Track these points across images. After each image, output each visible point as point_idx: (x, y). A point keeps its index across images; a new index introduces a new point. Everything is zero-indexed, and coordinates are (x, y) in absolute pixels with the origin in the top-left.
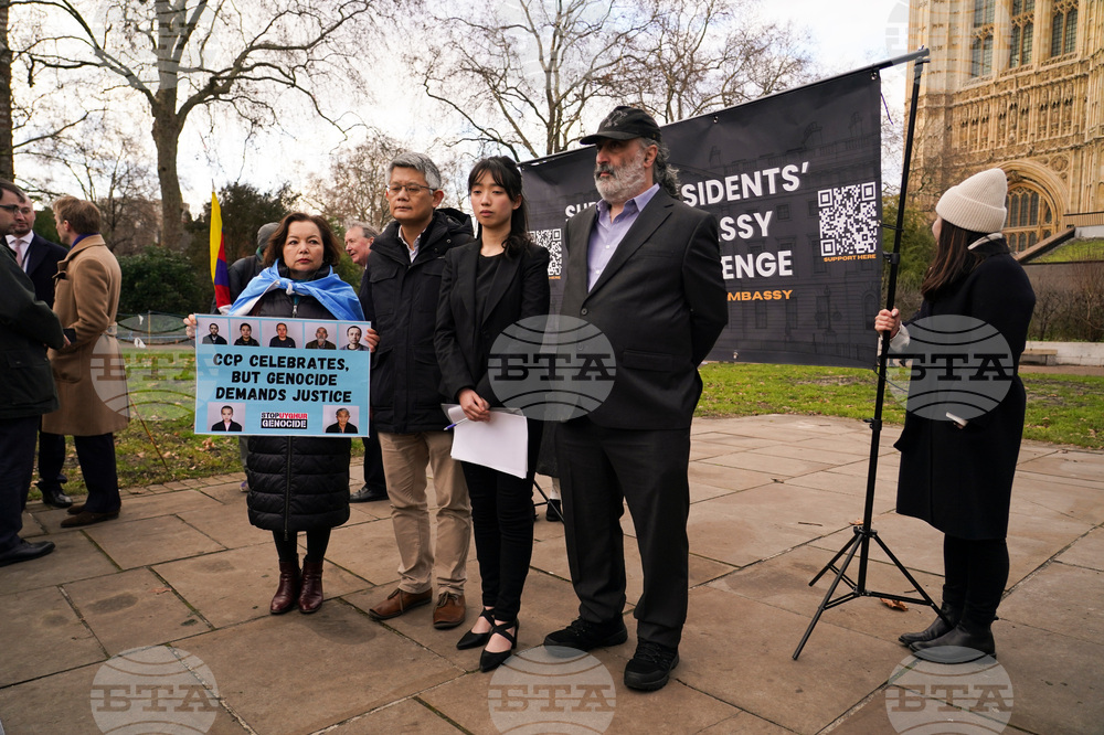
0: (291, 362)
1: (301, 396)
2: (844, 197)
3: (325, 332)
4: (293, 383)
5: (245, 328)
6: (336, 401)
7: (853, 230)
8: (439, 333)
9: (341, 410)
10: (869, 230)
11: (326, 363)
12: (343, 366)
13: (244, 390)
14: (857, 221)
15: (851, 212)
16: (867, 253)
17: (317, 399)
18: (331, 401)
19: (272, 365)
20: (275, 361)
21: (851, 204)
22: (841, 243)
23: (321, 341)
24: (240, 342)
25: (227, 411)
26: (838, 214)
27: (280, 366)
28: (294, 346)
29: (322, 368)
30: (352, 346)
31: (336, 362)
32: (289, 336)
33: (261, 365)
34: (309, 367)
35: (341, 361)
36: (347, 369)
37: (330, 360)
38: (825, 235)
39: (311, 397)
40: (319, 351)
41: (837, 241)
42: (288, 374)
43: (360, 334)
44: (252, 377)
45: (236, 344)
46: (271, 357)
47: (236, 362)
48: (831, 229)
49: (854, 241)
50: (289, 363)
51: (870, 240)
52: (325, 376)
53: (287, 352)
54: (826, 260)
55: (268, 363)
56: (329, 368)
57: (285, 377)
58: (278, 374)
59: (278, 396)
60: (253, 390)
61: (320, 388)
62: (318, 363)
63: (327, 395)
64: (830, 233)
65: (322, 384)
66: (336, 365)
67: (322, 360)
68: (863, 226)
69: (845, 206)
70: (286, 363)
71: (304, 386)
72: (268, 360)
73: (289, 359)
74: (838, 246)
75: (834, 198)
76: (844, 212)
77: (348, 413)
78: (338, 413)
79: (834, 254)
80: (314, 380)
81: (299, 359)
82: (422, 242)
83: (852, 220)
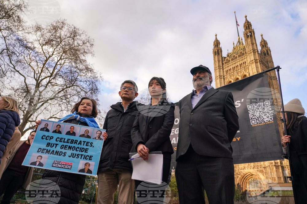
0: (72, 141)
1: (73, 156)
2: (257, 106)
3: (88, 131)
4: (70, 150)
5: (59, 126)
6: (86, 159)
7: (263, 115)
8: (133, 128)
9: (87, 163)
10: (269, 114)
11: (85, 143)
12: (92, 145)
13: (50, 150)
14: (264, 113)
15: (261, 110)
16: (269, 121)
17: (78, 157)
18: (84, 159)
19: (64, 142)
20: (66, 141)
21: (261, 108)
22: (258, 120)
23: (86, 134)
24: (55, 132)
25: (39, 158)
26: (256, 111)
27: (67, 142)
28: (75, 135)
29: (83, 145)
30: (97, 138)
31: (89, 144)
32: (74, 131)
33: (60, 141)
34: (78, 144)
35: (91, 143)
36: (93, 147)
37: (87, 142)
38: (252, 118)
39: (76, 156)
40: (84, 138)
41: (256, 120)
42: (69, 146)
43: (101, 134)
44: (55, 145)
45: (53, 132)
46: (65, 139)
47: (50, 139)
48: (254, 116)
49: (264, 119)
50: (71, 141)
51: (270, 117)
52: (84, 148)
53: (72, 137)
54: (253, 126)
55: (63, 141)
56: (86, 145)
57: (68, 147)
58: (66, 146)
59: (63, 154)
60: (53, 151)
61: (81, 153)
62: (82, 143)
63: (83, 156)
64: (254, 117)
65: (82, 152)
66: (89, 145)
67: (84, 142)
68: (267, 113)
69: (258, 109)
70: (70, 142)
71: (75, 152)
72: (63, 140)
73: (72, 140)
74: (257, 121)
75: (254, 107)
76: (258, 110)
77: (89, 165)
78: (86, 164)
79: (256, 123)
80: (79, 150)
81: (76, 140)
82: (130, 106)
83: (262, 112)
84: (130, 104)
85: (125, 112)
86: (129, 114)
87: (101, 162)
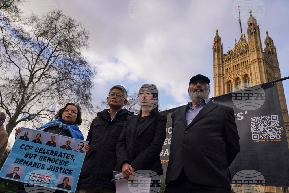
1: (51, 168)
2: (262, 120)
3: (70, 142)
4: (49, 162)
5: (39, 135)
6: (65, 173)
7: (268, 131)
8: (119, 142)
9: (66, 178)
10: (276, 131)
11: (66, 155)
12: (73, 158)
13: (28, 161)
14: (269, 128)
15: (266, 124)
16: (276, 139)
17: (57, 170)
18: (63, 173)
19: (44, 153)
20: (45, 151)
21: (266, 122)
22: (262, 135)
23: (67, 146)
24: (34, 141)
25: (17, 169)
26: (260, 125)
27: (47, 154)
29: (64, 157)
30: (79, 150)
31: (70, 156)
32: (55, 141)
33: (39, 152)
34: (58, 156)
35: (72, 156)
36: (74, 160)
37: (68, 154)
38: (254, 133)
39: (55, 169)
40: (65, 150)
41: (260, 135)
42: (49, 158)
43: (83, 146)
44: (34, 156)
45: (32, 142)
46: (45, 149)
47: (29, 149)
48: (257, 130)
49: (269, 135)
50: (51, 153)
51: (277, 135)
52: (64, 161)
54: (254, 141)
55: (42, 152)
56: (67, 158)
57: (47, 159)
58: (45, 157)
59: (41, 167)
60: (31, 162)
61: (60, 166)
62: (63, 155)
63: (62, 170)
64: (256, 132)
65: (62, 164)
66: (70, 157)
67: (65, 154)
68: (273, 129)
69: (263, 122)
70: (50, 153)
71: (54, 164)
72: (43, 150)
73: (52, 151)
74: (261, 137)
75: (258, 120)
76: (263, 124)
77: (69, 180)
78: (65, 179)
79: (259, 139)
80: (59, 162)
81: (56, 152)
82: (117, 115)
83: (267, 128)
84: (118, 112)
85: (111, 121)
86: (116, 123)
87: (81, 177)
